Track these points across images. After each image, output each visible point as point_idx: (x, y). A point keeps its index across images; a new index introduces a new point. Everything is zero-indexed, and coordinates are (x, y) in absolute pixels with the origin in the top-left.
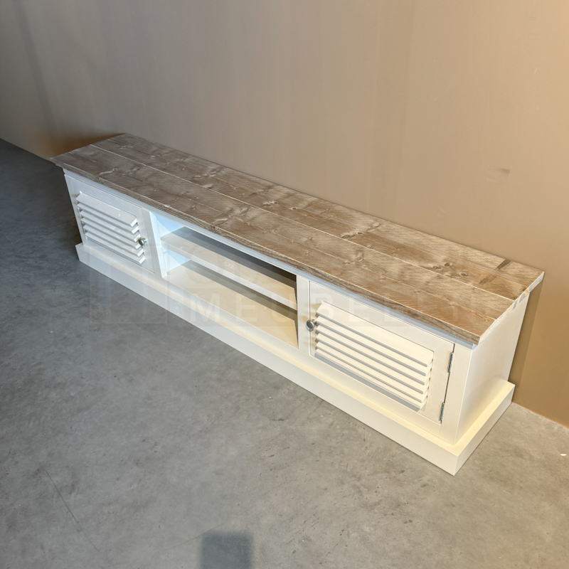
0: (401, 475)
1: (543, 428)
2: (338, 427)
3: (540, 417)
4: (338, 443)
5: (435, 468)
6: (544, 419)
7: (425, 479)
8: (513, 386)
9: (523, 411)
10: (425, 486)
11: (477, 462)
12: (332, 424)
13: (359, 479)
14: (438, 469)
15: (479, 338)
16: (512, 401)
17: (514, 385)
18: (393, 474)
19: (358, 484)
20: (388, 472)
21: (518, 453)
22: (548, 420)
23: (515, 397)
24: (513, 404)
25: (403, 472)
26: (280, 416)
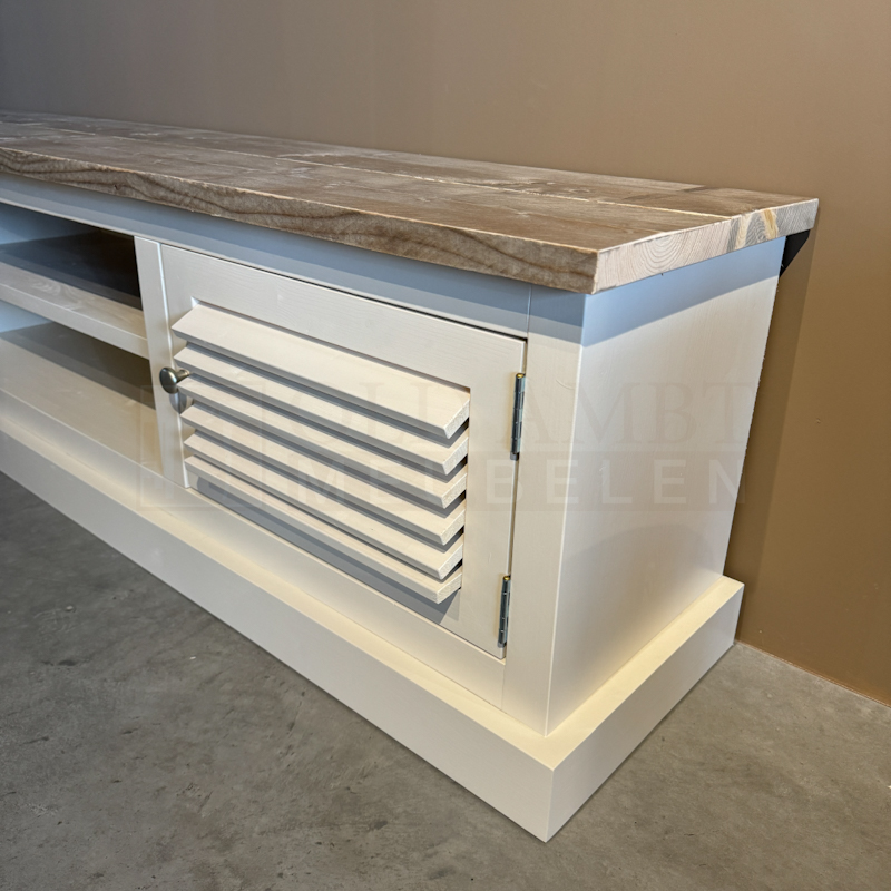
0: (371, 835)
1: (830, 710)
2: (228, 687)
3: (817, 680)
4: (206, 731)
5: (489, 818)
6: (829, 687)
7: (448, 853)
8: (738, 586)
9: (770, 665)
10: (441, 873)
11: (626, 801)
12: (210, 680)
13: (227, 845)
14: (497, 820)
16: (738, 636)
17: (741, 585)
18: (347, 832)
19: (215, 859)
20: (332, 825)
21: (756, 777)
22: (842, 689)
23: (748, 622)
24: (740, 646)
25: (380, 824)
26: (67, 655)
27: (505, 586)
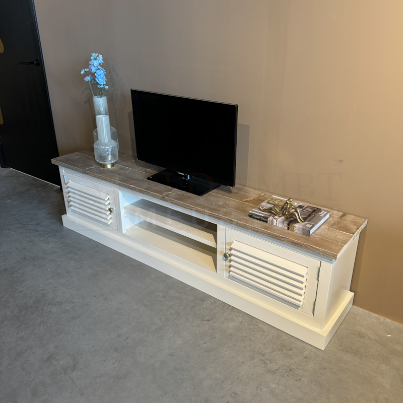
0: (290, 352)
1: (375, 320)
2: (246, 324)
3: (371, 313)
4: (247, 334)
5: (311, 347)
6: (374, 315)
7: (306, 354)
8: (353, 294)
9: (361, 311)
10: (306, 357)
11: (336, 342)
12: (241, 322)
13: (264, 355)
14: (313, 347)
15: (337, 255)
16: (353, 304)
17: (354, 293)
18: (285, 352)
19: (263, 358)
20: (282, 351)
21: (361, 335)
22: (377, 315)
23: (355, 301)
24: (354, 306)
25: (291, 350)
26: (207, 318)
27: (315, 303)
